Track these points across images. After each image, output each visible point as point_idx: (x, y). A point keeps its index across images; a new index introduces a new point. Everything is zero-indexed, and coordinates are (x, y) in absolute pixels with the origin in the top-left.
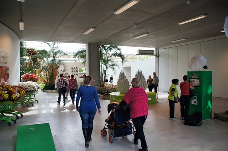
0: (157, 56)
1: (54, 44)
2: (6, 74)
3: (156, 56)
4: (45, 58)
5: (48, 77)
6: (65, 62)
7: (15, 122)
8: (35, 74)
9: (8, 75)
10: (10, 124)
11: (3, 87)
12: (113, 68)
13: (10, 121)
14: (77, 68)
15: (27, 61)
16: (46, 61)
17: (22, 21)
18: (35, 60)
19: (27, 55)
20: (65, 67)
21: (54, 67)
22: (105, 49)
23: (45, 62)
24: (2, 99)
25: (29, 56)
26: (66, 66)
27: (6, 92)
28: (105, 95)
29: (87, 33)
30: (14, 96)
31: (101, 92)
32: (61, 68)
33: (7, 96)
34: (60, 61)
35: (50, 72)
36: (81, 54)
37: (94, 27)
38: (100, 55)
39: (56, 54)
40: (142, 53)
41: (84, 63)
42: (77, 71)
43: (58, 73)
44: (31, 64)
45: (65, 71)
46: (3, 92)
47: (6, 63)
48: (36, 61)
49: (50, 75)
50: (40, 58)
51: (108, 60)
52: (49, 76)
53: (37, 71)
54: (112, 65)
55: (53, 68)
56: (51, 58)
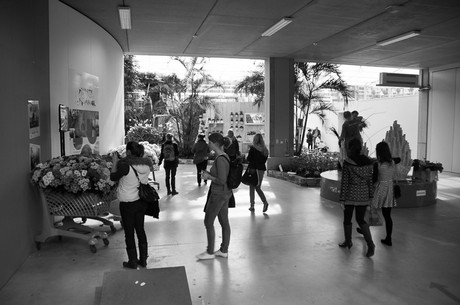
0: (426, 89)
1: (194, 62)
2: (94, 128)
3: (422, 87)
4: (175, 94)
5: (181, 132)
6: (217, 101)
7: (106, 242)
8: (156, 125)
9: (96, 129)
10: (93, 249)
11: (78, 161)
12: (322, 116)
13: (93, 242)
14: (241, 113)
15: (140, 99)
16: (177, 98)
17: (124, 6)
18: (155, 97)
19: (141, 88)
20: (217, 111)
21: (195, 111)
22: (305, 73)
23: (176, 101)
24: (75, 189)
25: (145, 88)
26: (220, 109)
27: (84, 173)
28: (307, 176)
29: (270, 32)
30: (101, 185)
31: (296, 167)
32: (210, 113)
33: (84, 184)
34: (207, 98)
35: (186, 121)
36: (252, 84)
37: (289, 17)
38: (294, 85)
39: (198, 83)
40: (389, 80)
41: (258, 102)
42: (242, 120)
43: (203, 123)
44: (148, 105)
45: (216, 119)
46: (77, 172)
47: (93, 104)
48: (159, 98)
49: (186, 127)
50: (166, 93)
51: (311, 97)
52: (183, 130)
53: (160, 120)
54: (322, 108)
55: (192, 113)
56: (189, 94)
